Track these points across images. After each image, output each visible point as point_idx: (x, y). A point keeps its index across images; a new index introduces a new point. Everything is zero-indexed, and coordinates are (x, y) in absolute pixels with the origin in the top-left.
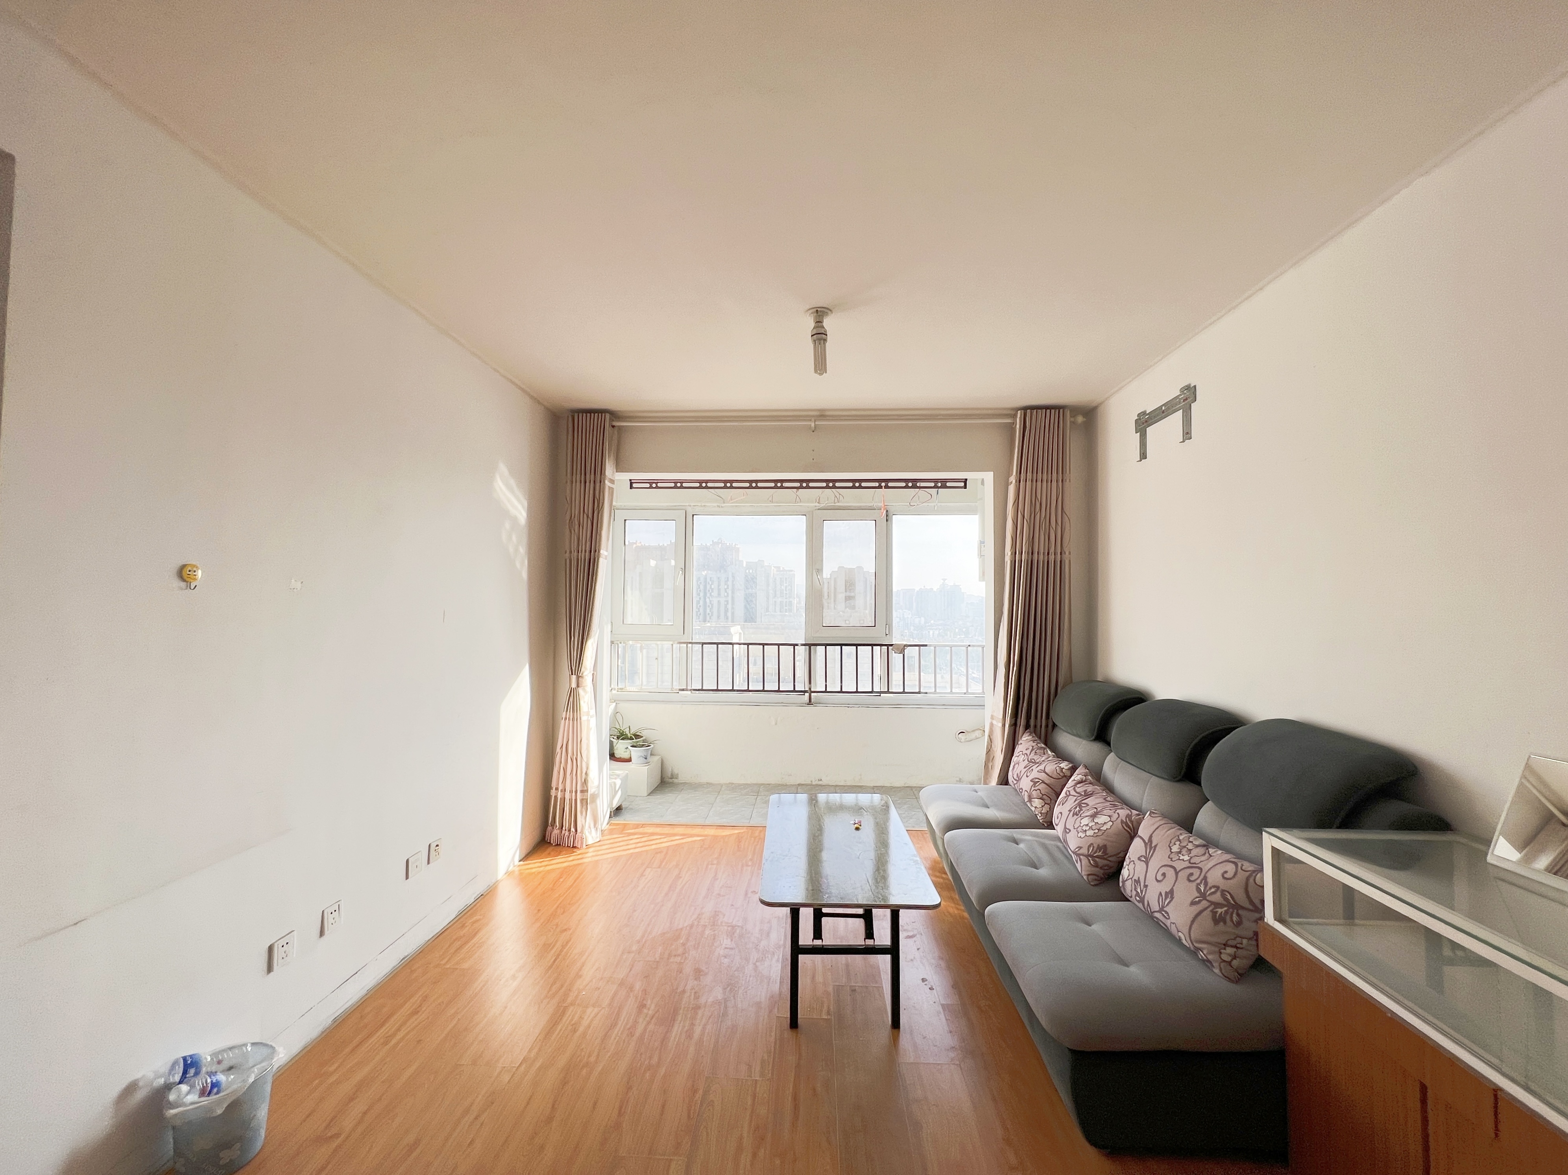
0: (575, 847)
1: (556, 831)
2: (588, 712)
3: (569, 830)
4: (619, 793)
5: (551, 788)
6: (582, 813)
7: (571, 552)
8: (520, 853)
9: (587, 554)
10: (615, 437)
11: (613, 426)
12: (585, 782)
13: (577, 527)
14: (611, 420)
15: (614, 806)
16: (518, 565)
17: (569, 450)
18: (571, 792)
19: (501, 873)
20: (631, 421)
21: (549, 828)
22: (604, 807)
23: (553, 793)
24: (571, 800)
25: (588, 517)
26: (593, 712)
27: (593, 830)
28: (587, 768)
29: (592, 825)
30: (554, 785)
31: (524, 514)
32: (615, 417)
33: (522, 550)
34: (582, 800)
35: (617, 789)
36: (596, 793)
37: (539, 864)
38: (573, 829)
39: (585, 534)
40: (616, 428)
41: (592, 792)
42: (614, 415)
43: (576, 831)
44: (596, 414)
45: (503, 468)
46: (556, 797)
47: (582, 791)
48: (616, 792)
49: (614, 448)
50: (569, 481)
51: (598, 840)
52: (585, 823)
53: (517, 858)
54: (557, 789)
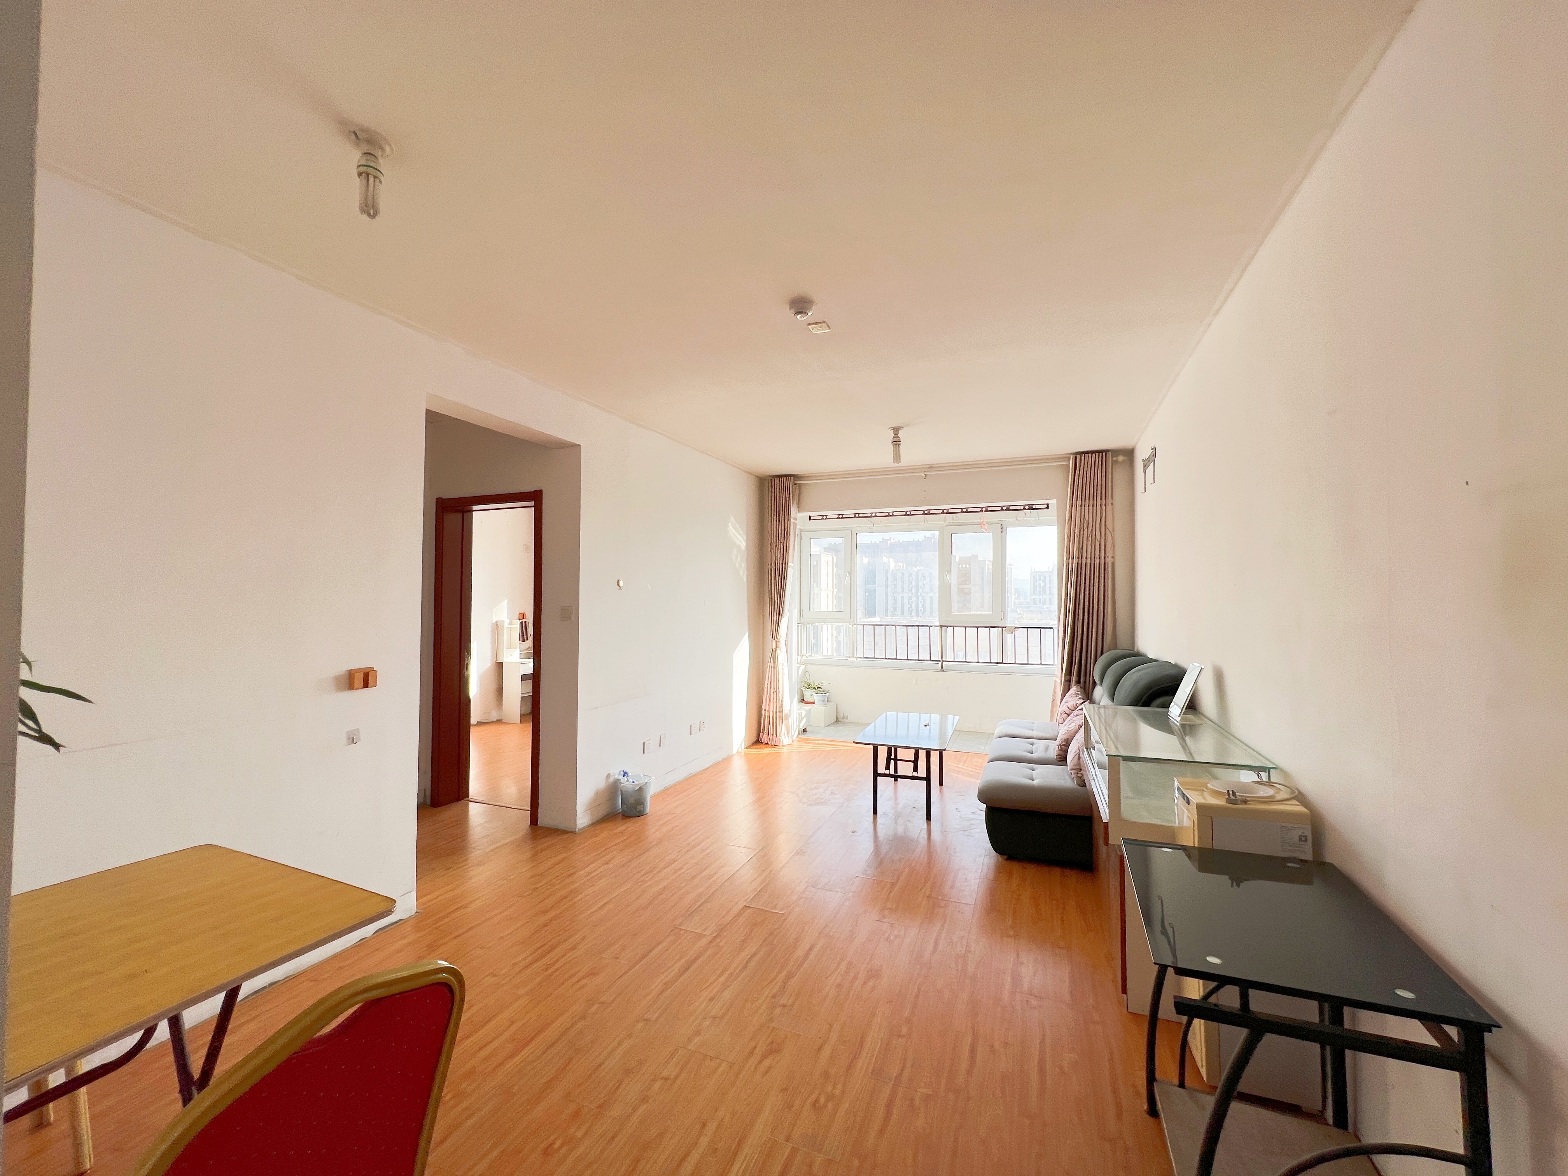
0: (777, 745)
1: (765, 735)
2: (783, 664)
3: (773, 735)
4: (804, 720)
5: (762, 709)
6: (779, 725)
7: (771, 565)
8: (745, 743)
9: (781, 565)
10: (797, 492)
11: (795, 484)
12: (782, 706)
13: (774, 547)
14: (794, 480)
15: (801, 727)
16: (741, 574)
17: (769, 501)
18: (773, 712)
19: (734, 752)
20: (807, 480)
21: (761, 734)
22: (795, 728)
23: (763, 712)
24: (773, 717)
25: (781, 542)
26: (786, 664)
27: (787, 737)
28: (782, 698)
29: (786, 734)
30: (763, 707)
31: (744, 543)
32: (797, 478)
33: (743, 565)
34: (779, 717)
35: (803, 716)
36: (788, 714)
37: (755, 751)
38: (775, 735)
39: (779, 554)
40: (797, 486)
41: (786, 713)
42: (796, 477)
43: (776, 736)
44: (785, 478)
45: (732, 519)
46: (765, 715)
47: (780, 712)
48: (802, 719)
49: (796, 497)
50: (770, 521)
51: (790, 743)
52: (782, 730)
53: (743, 746)
54: (765, 710)
